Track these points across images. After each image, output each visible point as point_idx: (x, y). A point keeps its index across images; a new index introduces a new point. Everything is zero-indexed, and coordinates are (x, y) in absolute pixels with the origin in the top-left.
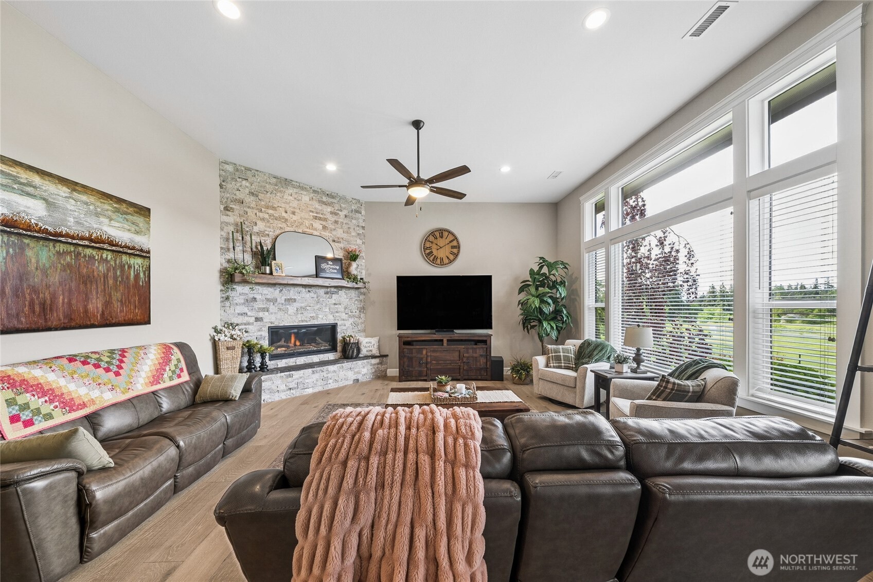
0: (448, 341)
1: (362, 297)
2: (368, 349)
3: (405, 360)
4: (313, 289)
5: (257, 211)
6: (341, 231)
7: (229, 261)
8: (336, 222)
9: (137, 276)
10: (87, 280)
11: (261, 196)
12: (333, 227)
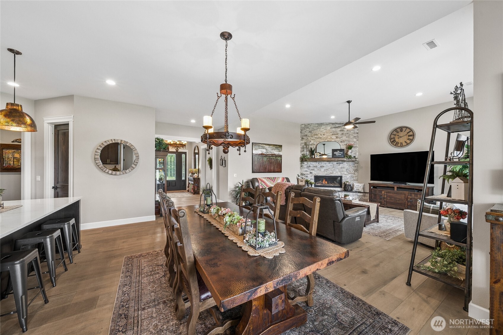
0: (397, 188)
1: (356, 165)
2: (357, 188)
3: (372, 195)
4: (332, 162)
5: (311, 137)
6: (345, 137)
7: (302, 155)
8: (342, 134)
9: (279, 161)
10: (271, 163)
11: (312, 132)
12: (341, 136)
